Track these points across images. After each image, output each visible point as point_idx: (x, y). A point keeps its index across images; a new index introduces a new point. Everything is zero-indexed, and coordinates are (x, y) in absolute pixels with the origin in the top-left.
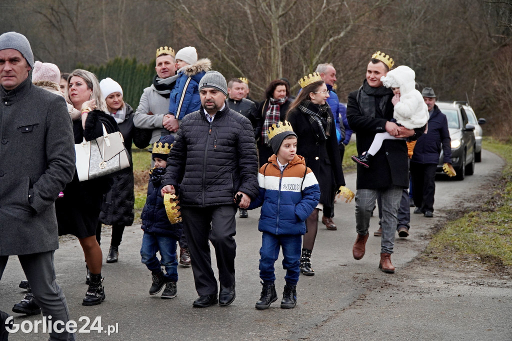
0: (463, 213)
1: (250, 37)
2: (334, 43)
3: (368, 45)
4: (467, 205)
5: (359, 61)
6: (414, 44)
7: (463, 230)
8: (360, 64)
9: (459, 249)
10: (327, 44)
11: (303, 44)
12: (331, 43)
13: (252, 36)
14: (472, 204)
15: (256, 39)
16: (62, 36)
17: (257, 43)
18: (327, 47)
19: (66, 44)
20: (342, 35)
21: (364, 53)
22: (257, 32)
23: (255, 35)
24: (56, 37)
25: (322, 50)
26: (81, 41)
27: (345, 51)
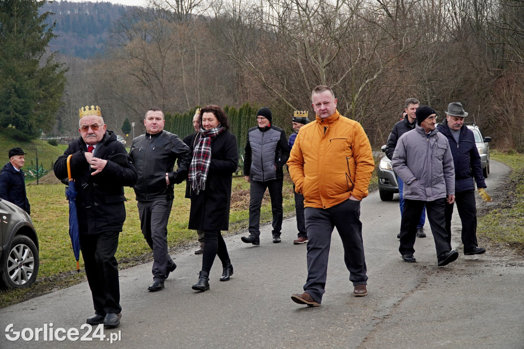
0: (488, 210)
1: (302, 84)
2: (370, 84)
3: (395, 84)
4: (489, 204)
5: (390, 97)
6: (429, 80)
7: (491, 224)
8: (390, 99)
9: (491, 239)
10: (364, 85)
11: (344, 86)
12: (367, 84)
13: (304, 83)
14: (492, 203)
15: (307, 84)
16: (151, 91)
17: (309, 88)
18: (365, 87)
19: (156, 98)
20: (375, 77)
21: (393, 90)
22: (308, 79)
23: (306, 82)
24: (147, 93)
25: (360, 90)
26: (167, 95)
27: (378, 90)
